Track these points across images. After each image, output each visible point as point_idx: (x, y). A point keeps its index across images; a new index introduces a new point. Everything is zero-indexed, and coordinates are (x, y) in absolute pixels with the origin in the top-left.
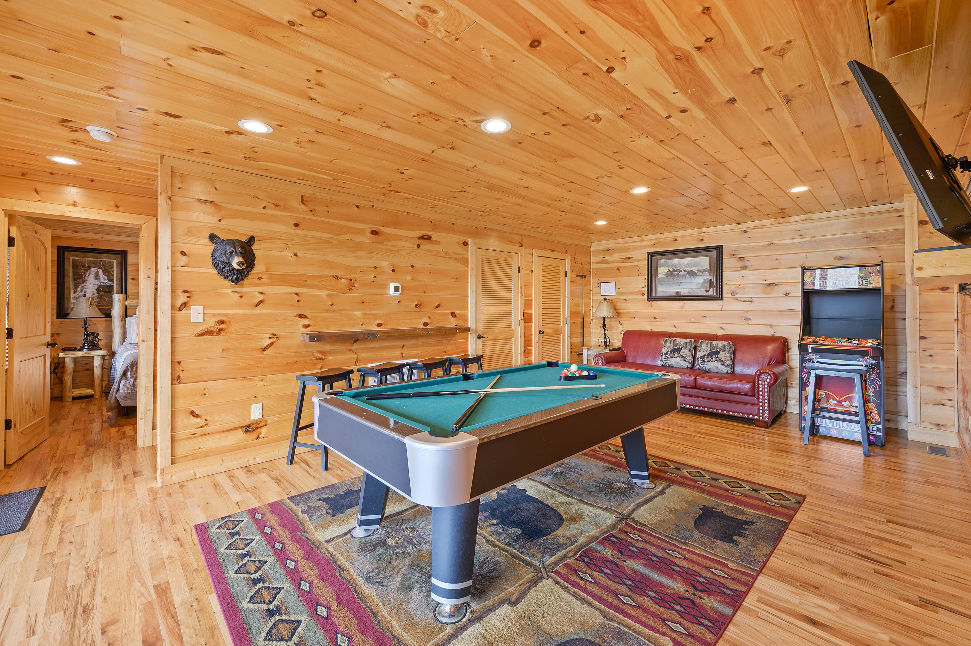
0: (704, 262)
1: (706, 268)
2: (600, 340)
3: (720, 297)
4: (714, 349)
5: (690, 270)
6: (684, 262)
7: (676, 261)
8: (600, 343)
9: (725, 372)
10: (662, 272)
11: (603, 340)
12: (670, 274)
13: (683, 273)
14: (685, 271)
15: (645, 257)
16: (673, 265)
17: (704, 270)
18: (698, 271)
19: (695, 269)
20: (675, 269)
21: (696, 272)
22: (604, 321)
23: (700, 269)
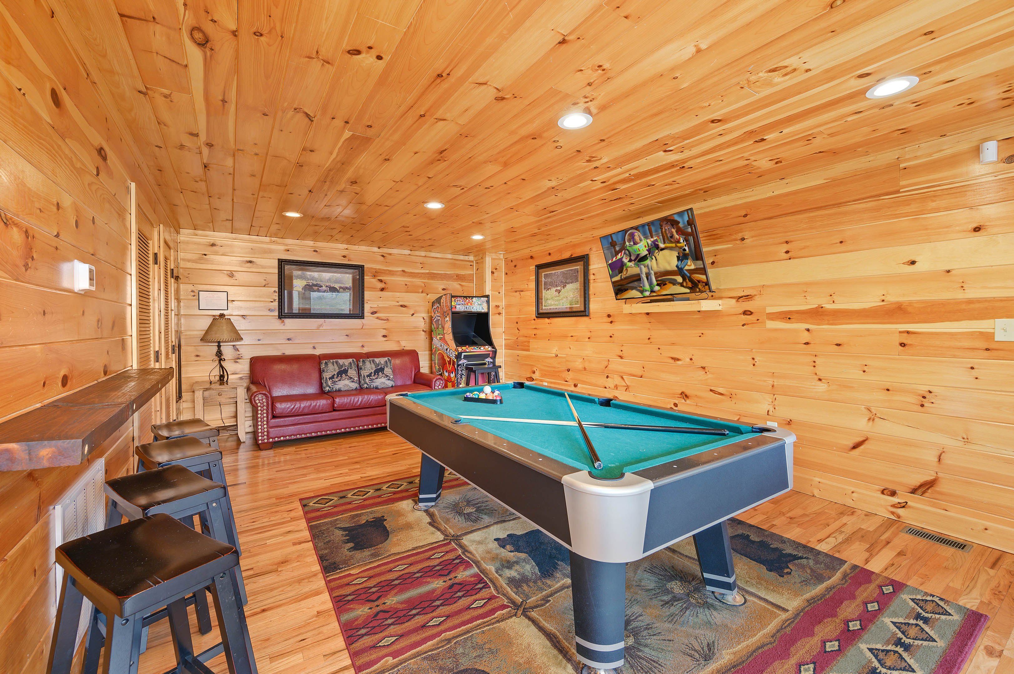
0: (347, 278)
1: (348, 286)
2: (213, 373)
3: (360, 316)
4: (378, 366)
5: (332, 286)
6: (326, 276)
7: (316, 275)
8: (212, 379)
9: (391, 385)
10: (298, 284)
11: (217, 372)
12: (310, 288)
13: (324, 288)
14: (327, 286)
15: (276, 263)
16: (313, 278)
17: (347, 288)
18: (341, 288)
19: (337, 286)
20: (315, 283)
21: (338, 288)
22: (219, 346)
23: (342, 286)
